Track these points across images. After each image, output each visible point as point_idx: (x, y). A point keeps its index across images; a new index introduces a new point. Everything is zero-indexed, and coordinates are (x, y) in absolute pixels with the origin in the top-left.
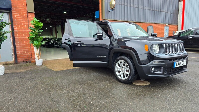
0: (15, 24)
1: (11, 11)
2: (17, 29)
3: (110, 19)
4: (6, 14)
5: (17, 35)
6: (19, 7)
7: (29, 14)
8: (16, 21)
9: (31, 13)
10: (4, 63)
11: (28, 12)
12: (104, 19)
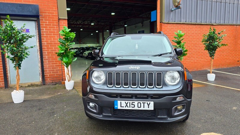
0: (44, 34)
1: (39, 18)
2: (46, 41)
3: (172, 21)
4: (33, 22)
5: (45, 48)
6: (48, 13)
7: (61, 21)
8: (45, 31)
9: (63, 19)
10: (30, 84)
11: (60, 18)
12: (164, 22)
